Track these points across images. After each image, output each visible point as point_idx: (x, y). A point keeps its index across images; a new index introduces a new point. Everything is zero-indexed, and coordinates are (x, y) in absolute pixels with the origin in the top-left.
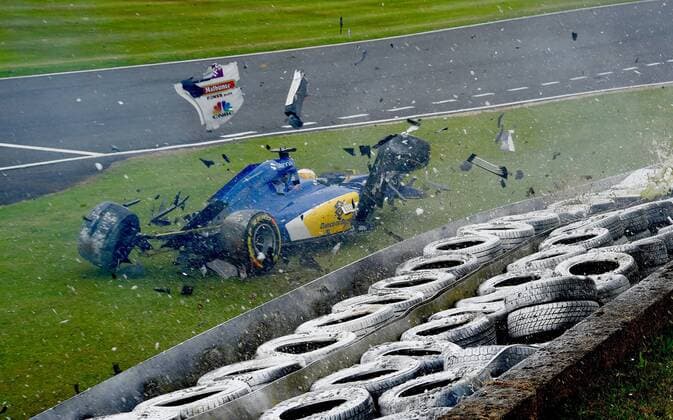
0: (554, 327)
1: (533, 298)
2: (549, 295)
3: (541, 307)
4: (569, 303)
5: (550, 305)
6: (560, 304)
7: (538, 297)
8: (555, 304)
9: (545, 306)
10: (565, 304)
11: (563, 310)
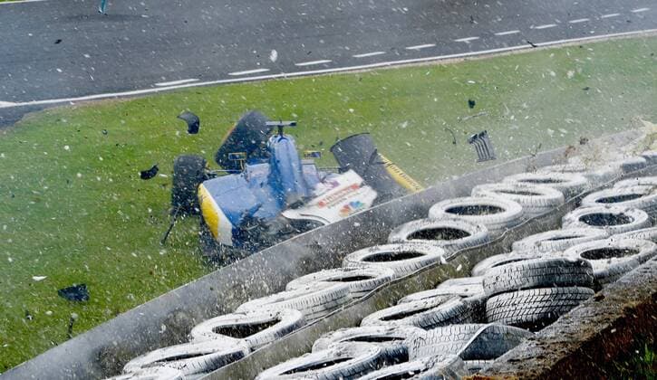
0: (535, 317)
1: (513, 283)
2: (531, 279)
3: (521, 293)
4: (555, 290)
5: (532, 291)
6: (543, 291)
7: (519, 282)
8: (537, 291)
9: (526, 293)
10: (549, 291)
11: (546, 298)
